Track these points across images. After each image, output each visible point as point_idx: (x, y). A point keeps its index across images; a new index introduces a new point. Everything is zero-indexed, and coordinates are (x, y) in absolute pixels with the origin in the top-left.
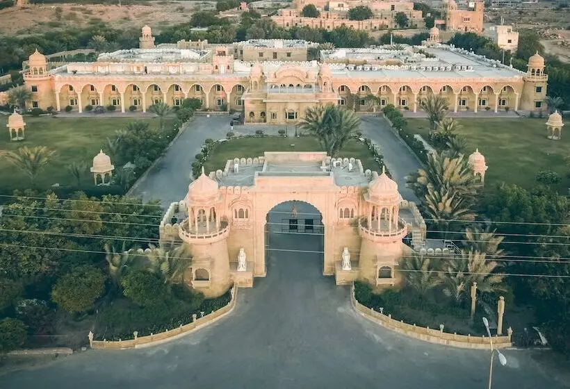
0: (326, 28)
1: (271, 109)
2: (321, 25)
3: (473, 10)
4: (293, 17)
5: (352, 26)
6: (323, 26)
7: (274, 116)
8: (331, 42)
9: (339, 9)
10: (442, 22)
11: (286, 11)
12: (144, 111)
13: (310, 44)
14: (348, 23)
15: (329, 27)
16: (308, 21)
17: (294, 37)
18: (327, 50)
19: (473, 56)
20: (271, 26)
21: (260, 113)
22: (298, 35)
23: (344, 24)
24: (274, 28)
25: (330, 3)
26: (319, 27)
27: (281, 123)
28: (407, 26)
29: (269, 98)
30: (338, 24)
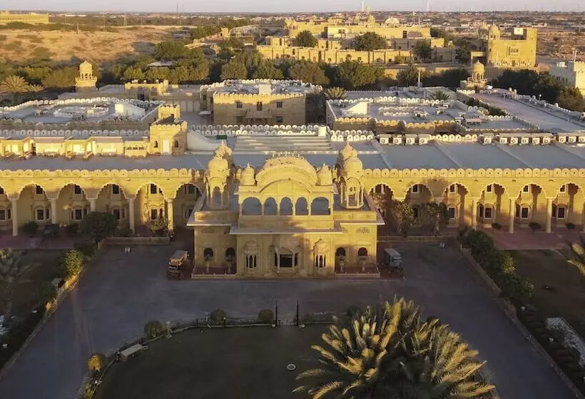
0: (327, 61)
1: (245, 247)
2: (320, 57)
3: (522, 38)
4: (284, 46)
5: (360, 58)
6: (323, 58)
7: (251, 261)
8: (340, 87)
9: (339, 36)
10: (480, 54)
11: (275, 40)
12: (15, 234)
13: (308, 86)
14: (355, 55)
15: (330, 59)
16: (304, 53)
17: (286, 76)
18: (336, 101)
19: (557, 111)
20: (256, 60)
21: (224, 251)
22: (292, 73)
23: (349, 56)
24: (259, 63)
25: (329, 29)
26: (317, 60)
27: (266, 275)
28: (430, 58)
29: (243, 226)
30: (342, 56)
